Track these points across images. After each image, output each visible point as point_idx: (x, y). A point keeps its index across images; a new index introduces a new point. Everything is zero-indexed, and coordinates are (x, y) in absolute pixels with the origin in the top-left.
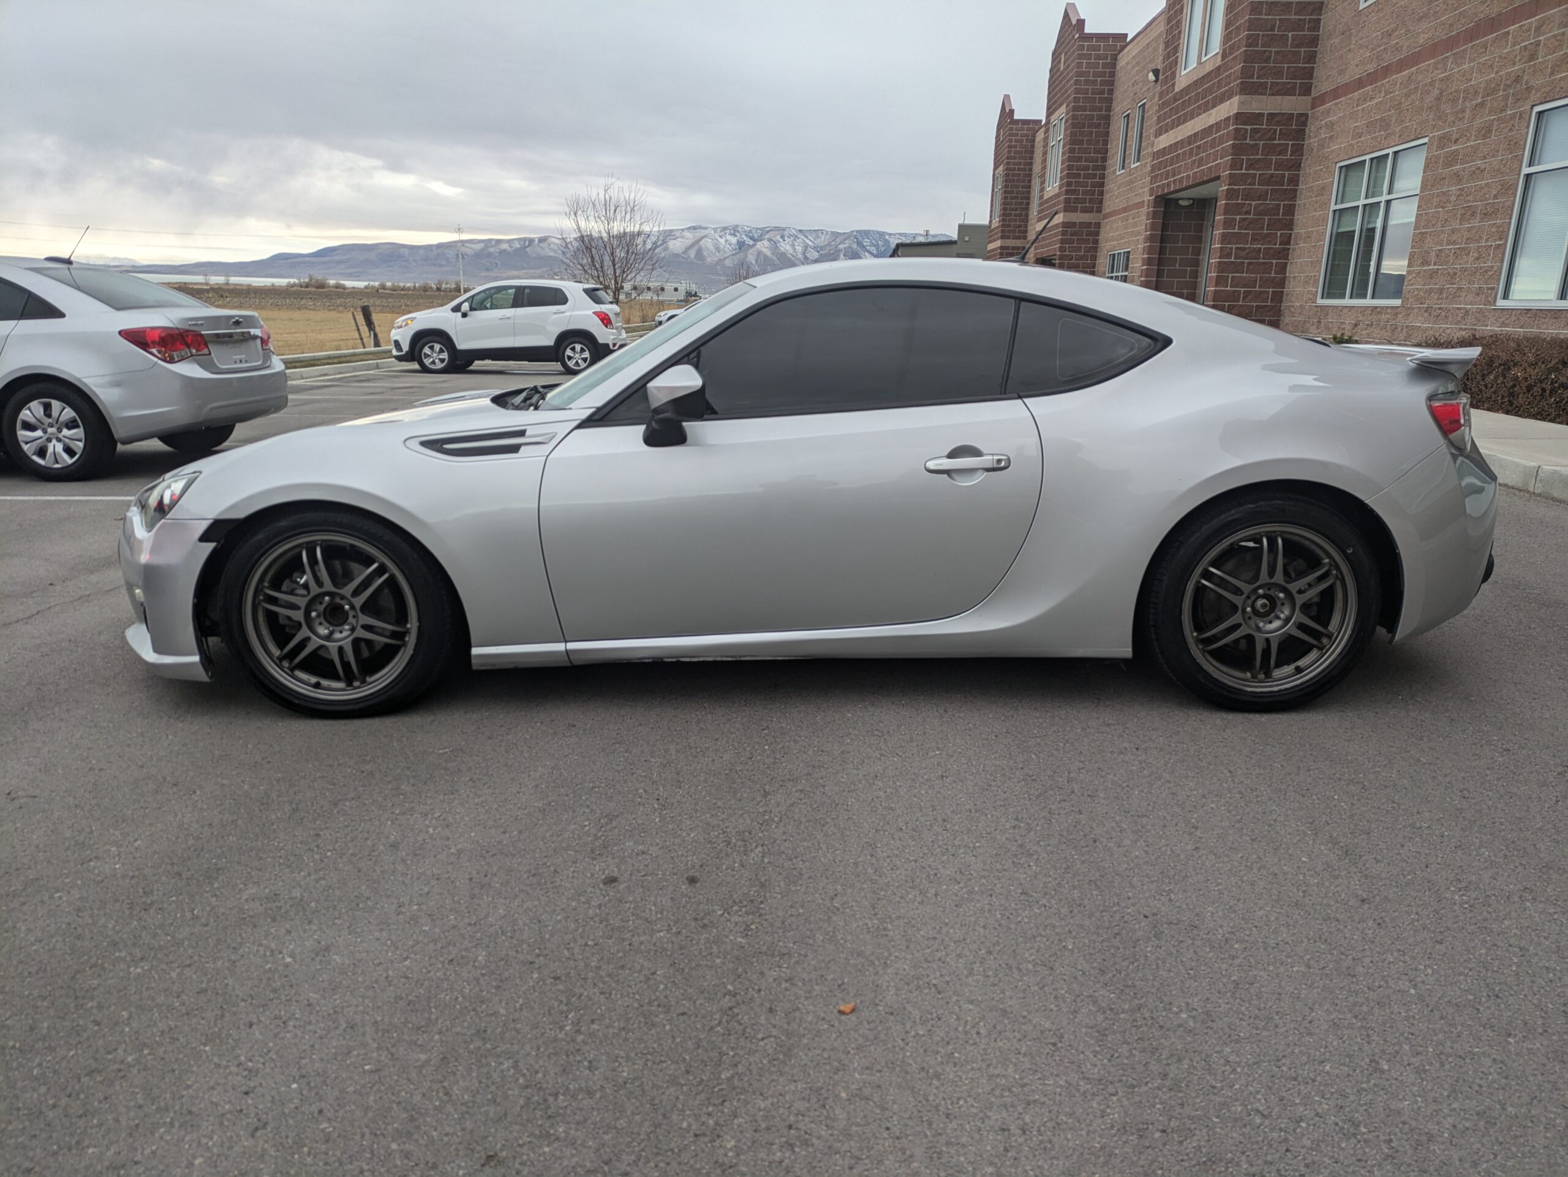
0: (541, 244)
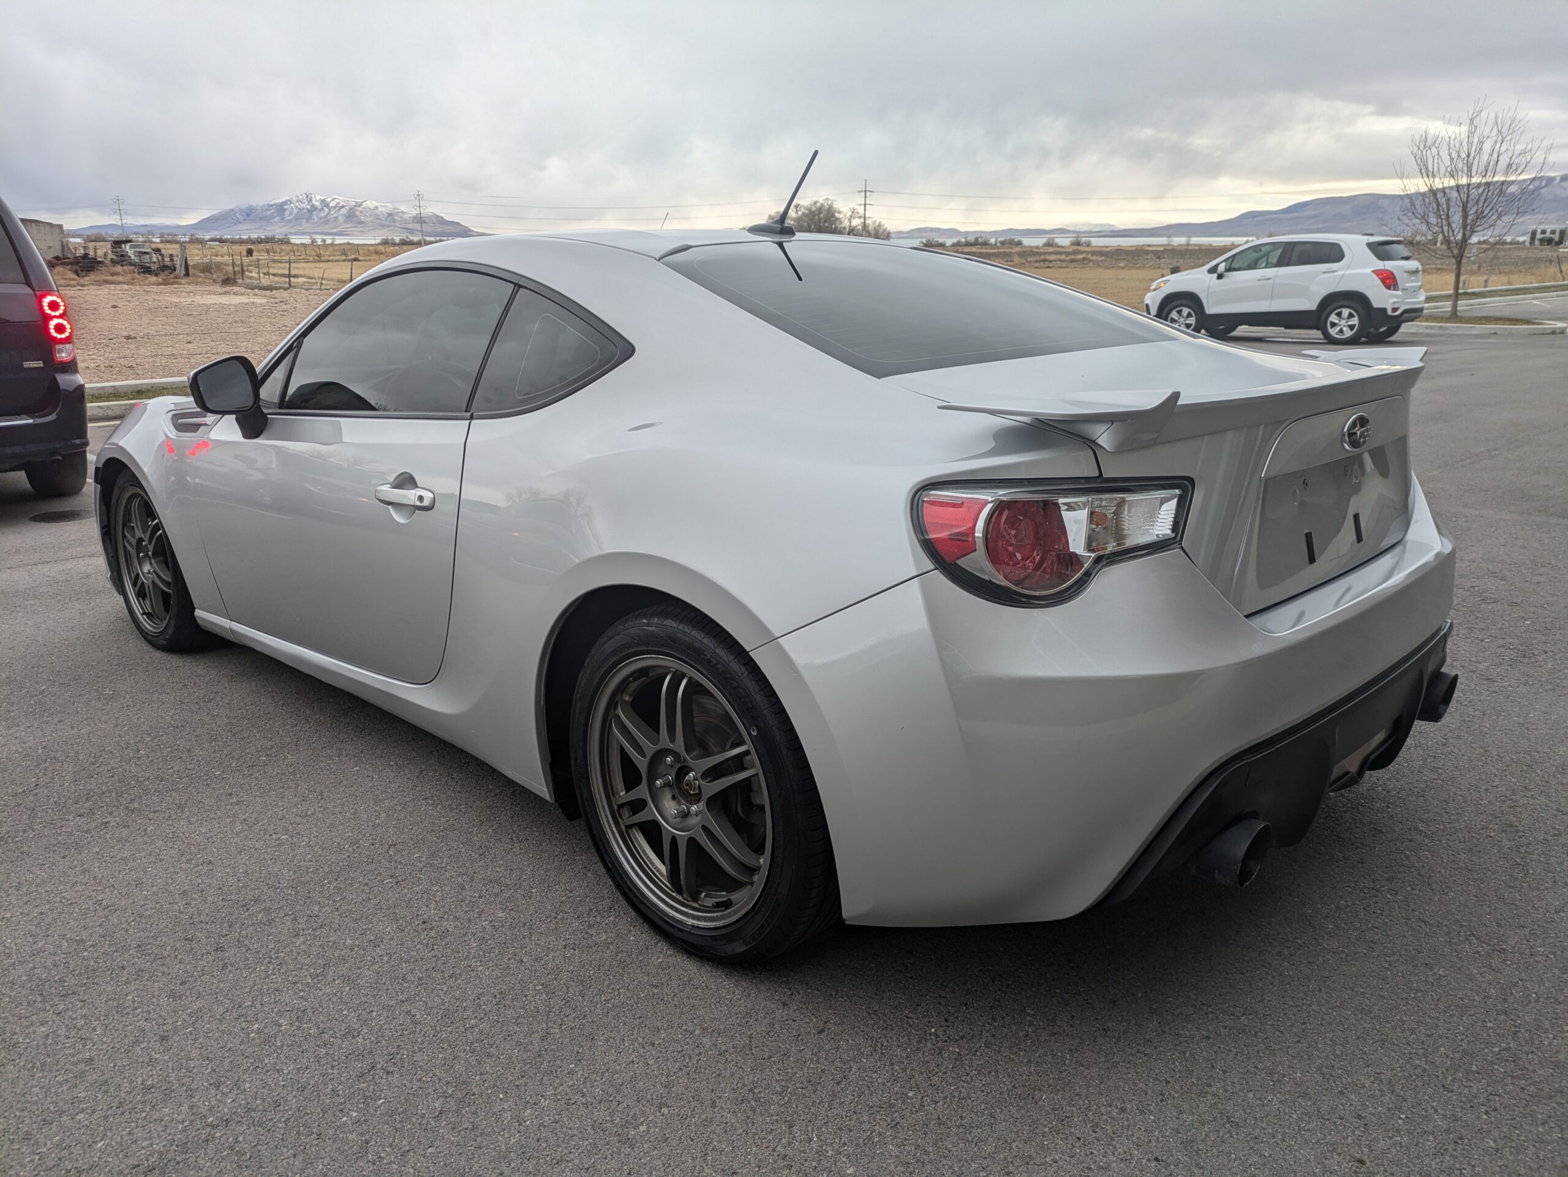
0: (1562, 184)
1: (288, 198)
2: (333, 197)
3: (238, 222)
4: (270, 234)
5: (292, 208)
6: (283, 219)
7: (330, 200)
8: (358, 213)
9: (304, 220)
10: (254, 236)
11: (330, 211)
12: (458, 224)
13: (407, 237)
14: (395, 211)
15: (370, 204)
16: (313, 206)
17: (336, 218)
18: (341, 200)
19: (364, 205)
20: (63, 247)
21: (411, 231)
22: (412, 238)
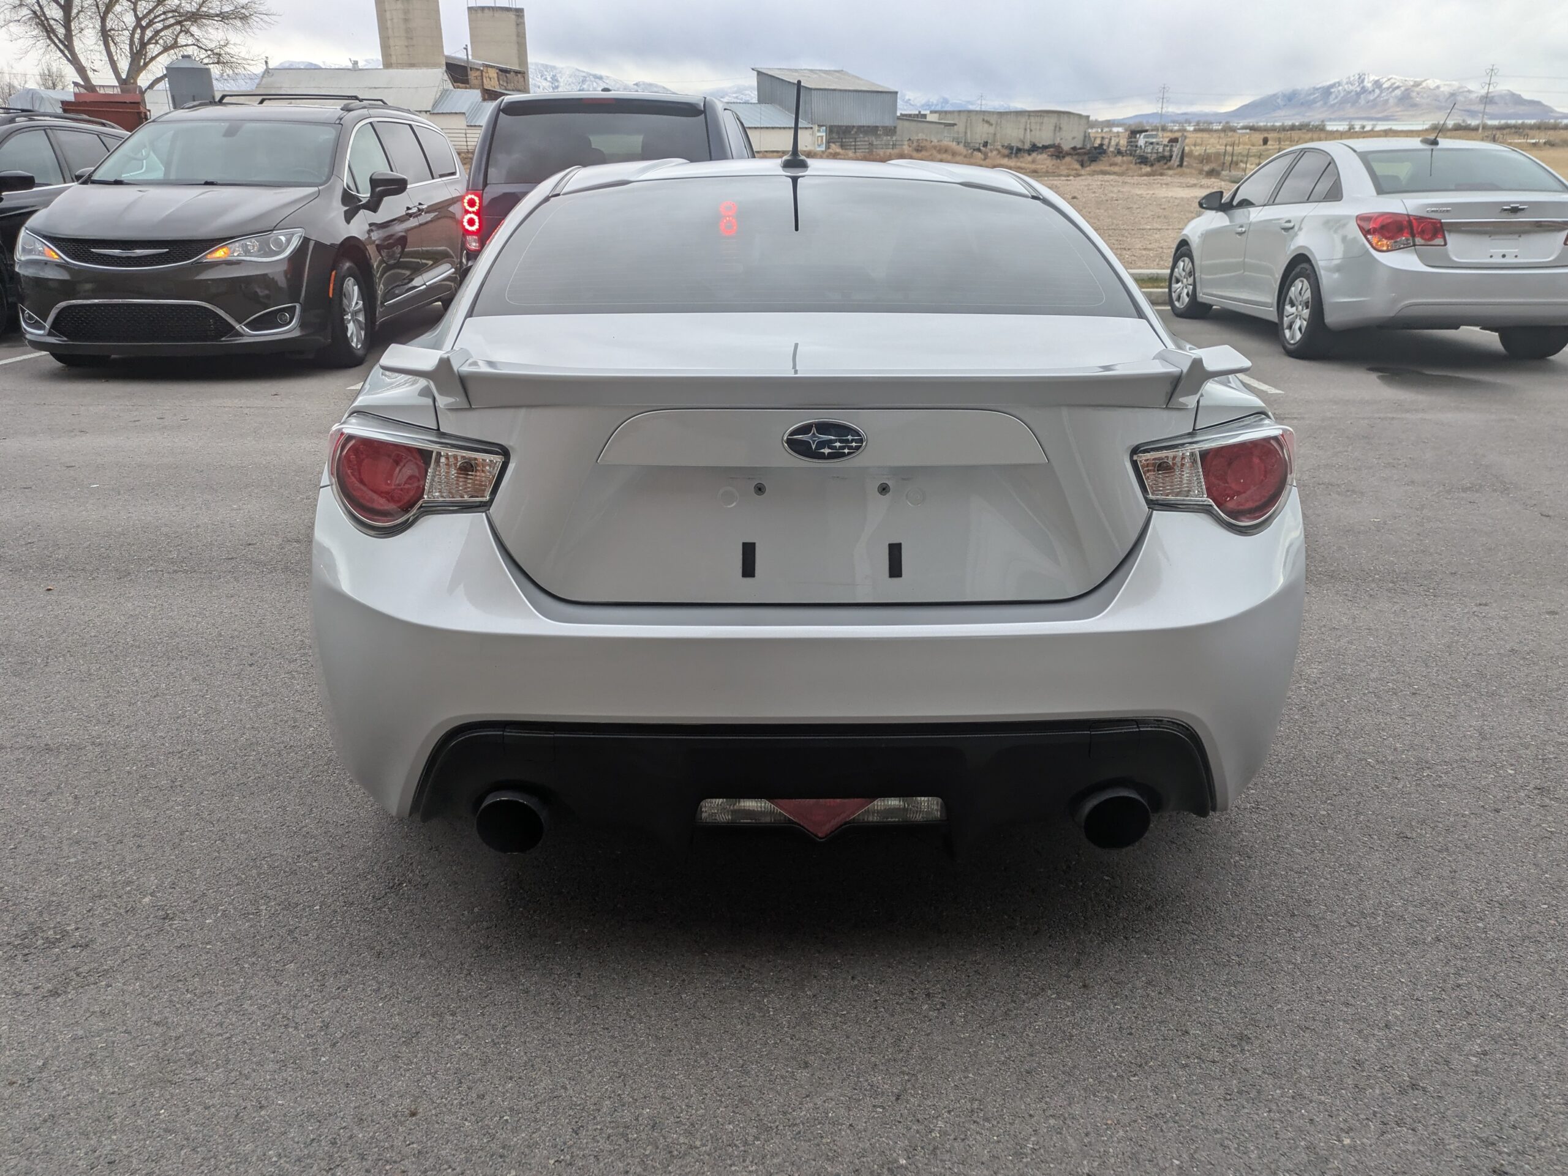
1: (1337, 80)
2: (1390, 77)
3: (1279, 108)
4: (1306, 120)
5: (1339, 91)
6: (1325, 103)
7: (1384, 80)
8: (1414, 94)
9: (1349, 105)
10: (1288, 123)
11: (1381, 92)
12: (1538, 103)
13: (1464, 121)
14: (1461, 90)
15: (1431, 83)
16: (1363, 88)
17: (1387, 101)
18: (1397, 79)
19: (1424, 84)
20: (1085, 137)
21: (1473, 114)
22: (1469, 122)
